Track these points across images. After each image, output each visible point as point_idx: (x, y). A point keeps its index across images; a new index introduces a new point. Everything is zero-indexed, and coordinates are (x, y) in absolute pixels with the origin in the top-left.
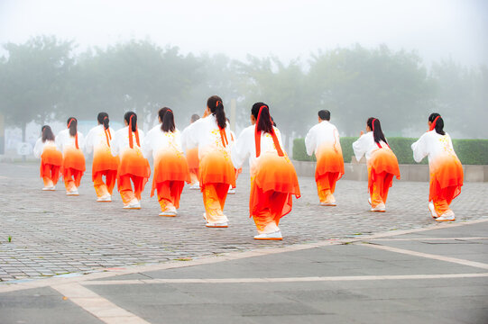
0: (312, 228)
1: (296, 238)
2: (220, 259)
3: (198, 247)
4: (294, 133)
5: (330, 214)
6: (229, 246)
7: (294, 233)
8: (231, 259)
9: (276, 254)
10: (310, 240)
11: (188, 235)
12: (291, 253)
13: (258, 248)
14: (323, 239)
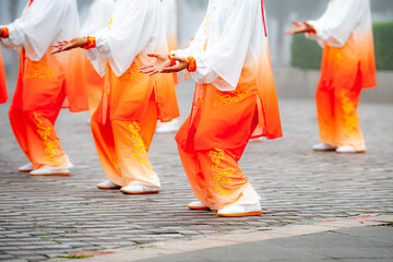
0: (324, 195)
1: (293, 213)
2: (147, 253)
3: (104, 232)
4: (293, 17)
5: (361, 169)
6: (165, 229)
7: (289, 204)
8: (170, 252)
9: (253, 244)
10: (321, 216)
11: (87, 210)
12: (282, 241)
13: (220, 231)
14: (345, 215)
